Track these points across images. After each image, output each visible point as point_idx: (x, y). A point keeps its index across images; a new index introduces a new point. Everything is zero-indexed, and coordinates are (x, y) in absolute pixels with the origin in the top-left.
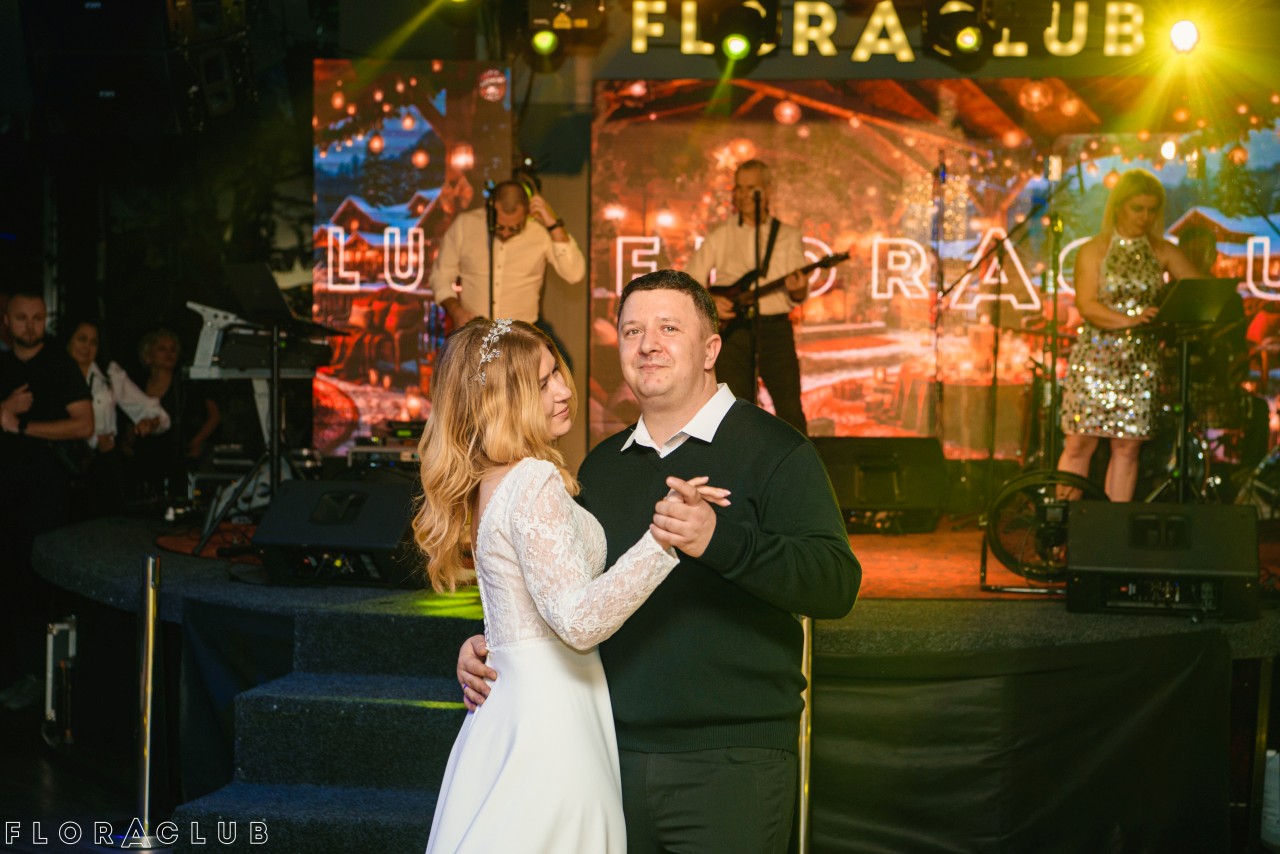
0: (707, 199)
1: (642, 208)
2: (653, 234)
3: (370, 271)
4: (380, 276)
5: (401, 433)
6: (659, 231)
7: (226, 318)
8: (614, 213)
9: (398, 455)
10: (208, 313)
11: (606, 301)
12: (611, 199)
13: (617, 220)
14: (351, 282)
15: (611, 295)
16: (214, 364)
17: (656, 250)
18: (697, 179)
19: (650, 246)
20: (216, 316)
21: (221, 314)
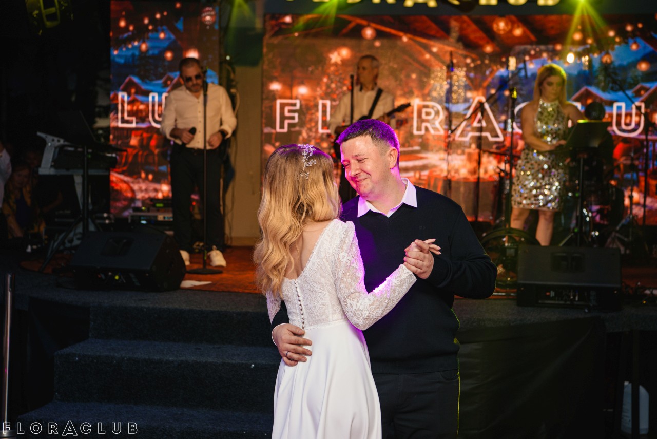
0: (325, 80)
1: (290, 84)
2: (296, 98)
3: (141, 117)
4: (147, 119)
5: (158, 205)
6: (300, 97)
7: (59, 141)
8: (275, 86)
9: (156, 217)
10: (49, 138)
11: (270, 134)
12: (273, 79)
13: (277, 91)
14: (131, 122)
15: (273, 131)
16: (52, 166)
17: (298, 107)
18: (320, 68)
19: (294, 105)
20: (53, 140)
21: (56, 139)
